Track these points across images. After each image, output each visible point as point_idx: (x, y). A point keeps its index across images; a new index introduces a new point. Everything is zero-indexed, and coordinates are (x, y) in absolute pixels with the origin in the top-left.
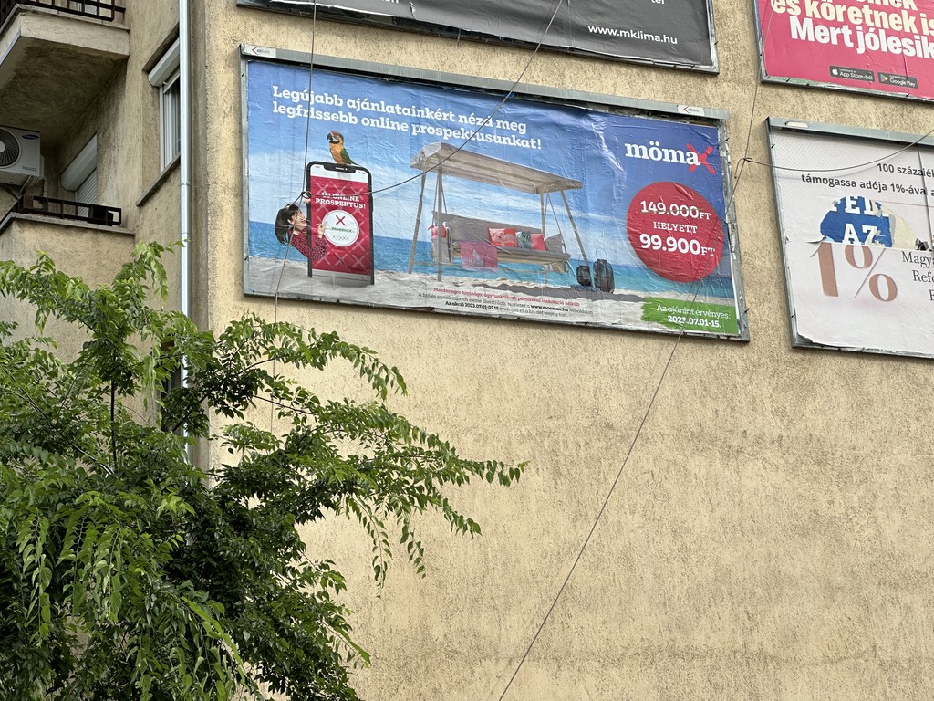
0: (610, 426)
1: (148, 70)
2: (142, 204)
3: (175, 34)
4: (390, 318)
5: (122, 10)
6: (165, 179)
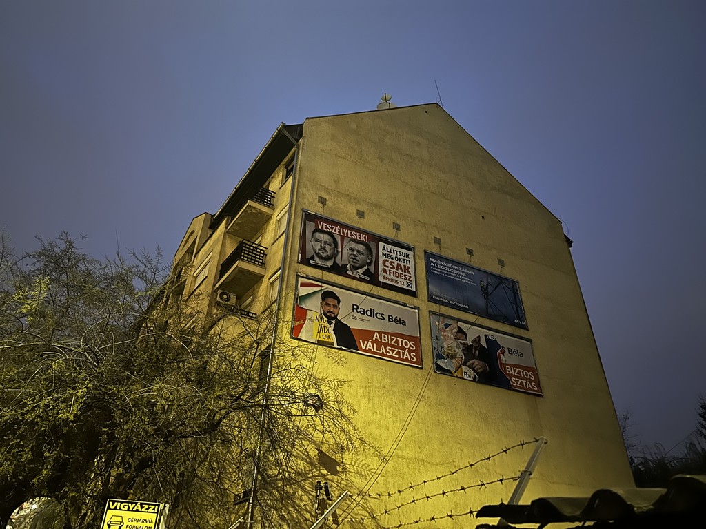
0: (384, 387)
1: (269, 279)
2: (262, 313)
3: (279, 269)
5: (264, 264)
6: (271, 305)
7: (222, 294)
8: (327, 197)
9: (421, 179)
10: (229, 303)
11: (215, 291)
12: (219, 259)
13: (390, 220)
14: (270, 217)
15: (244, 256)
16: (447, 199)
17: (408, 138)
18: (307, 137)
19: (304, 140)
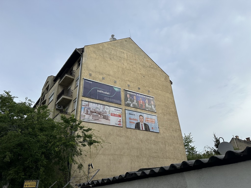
1: (73, 101)
2: (71, 112)
3: (76, 98)
4: (92, 123)
5: (72, 96)
6: (74, 110)
7: (58, 106)
8: (92, 73)
9: (124, 65)
10: (61, 108)
11: (56, 105)
12: (57, 94)
13: (113, 80)
14: (73, 80)
15: (65, 94)
16: (132, 71)
17: (120, 51)
18: (85, 52)
19: (84, 54)
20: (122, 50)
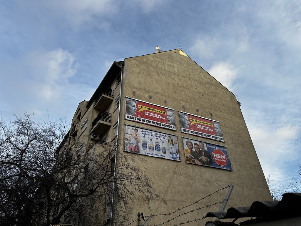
0: (165, 170)
1: (113, 127)
2: (111, 141)
3: (117, 122)
4: (140, 155)
5: (111, 121)
6: (114, 138)
7: (93, 135)
8: (136, 91)
9: (175, 81)
10: (96, 138)
13: (163, 99)
15: (102, 118)
16: (186, 89)
17: (168, 64)
18: (126, 66)
19: (125, 67)
20: (171, 64)
